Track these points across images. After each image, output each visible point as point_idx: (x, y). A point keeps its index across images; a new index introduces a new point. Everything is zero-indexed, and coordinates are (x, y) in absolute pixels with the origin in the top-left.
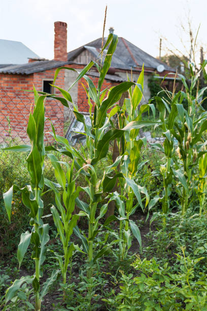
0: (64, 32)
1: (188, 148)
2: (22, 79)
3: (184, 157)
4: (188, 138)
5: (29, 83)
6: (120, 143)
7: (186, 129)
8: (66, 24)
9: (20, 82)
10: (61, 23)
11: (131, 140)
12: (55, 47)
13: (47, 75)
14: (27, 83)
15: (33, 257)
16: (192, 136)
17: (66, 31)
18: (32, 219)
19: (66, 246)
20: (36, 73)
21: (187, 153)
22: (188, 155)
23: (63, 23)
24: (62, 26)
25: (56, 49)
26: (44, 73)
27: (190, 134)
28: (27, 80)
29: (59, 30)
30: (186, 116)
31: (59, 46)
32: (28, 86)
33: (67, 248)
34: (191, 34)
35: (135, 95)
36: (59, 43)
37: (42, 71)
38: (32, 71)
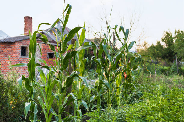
0: (30, 23)
1: (110, 72)
2: (8, 46)
3: (108, 77)
4: (109, 66)
5: (13, 48)
6: (73, 65)
7: (108, 61)
8: (32, 18)
9: (7, 48)
10: (28, 17)
11: (79, 62)
12: (25, 32)
13: (23, 43)
14: (11, 48)
15: (30, 120)
16: (111, 65)
17: (32, 22)
18: (29, 98)
19: (47, 116)
20: (17, 41)
21: (109, 74)
22: (109, 75)
23: (30, 17)
24: (29, 19)
25: (26, 33)
26: (22, 42)
27: (110, 64)
28: (12, 46)
29: (27, 21)
30: (108, 54)
31: (27, 31)
32: (12, 49)
33: (47, 117)
34: (107, 23)
35: (81, 38)
36: (27, 29)
37: (21, 41)
38: (14, 41)
